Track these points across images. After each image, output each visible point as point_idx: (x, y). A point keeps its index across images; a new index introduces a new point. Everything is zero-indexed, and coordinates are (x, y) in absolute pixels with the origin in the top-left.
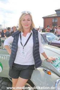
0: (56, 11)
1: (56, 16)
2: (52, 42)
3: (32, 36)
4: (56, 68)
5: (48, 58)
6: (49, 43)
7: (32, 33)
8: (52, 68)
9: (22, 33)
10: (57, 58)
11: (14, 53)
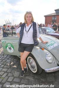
0: (55, 10)
1: (56, 14)
3: (32, 26)
5: (43, 41)
9: (26, 25)
11: (21, 36)
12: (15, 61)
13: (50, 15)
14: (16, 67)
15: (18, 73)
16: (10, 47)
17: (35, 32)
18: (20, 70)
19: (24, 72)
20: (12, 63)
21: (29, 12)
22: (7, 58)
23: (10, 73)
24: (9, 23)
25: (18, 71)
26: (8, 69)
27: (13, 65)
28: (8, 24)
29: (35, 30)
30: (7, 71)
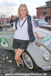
0: (46, 3)
1: (46, 6)
2: (42, 26)
4: (44, 43)
5: (38, 36)
6: (40, 27)
7: (27, 18)
8: (42, 43)
10: (45, 36)
12: (10, 55)
13: (41, 7)
14: (11, 62)
15: (14, 69)
16: (4, 42)
17: (31, 26)
18: (16, 66)
19: (20, 68)
20: (7, 58)
21: (23, 4)
22: (2, 52)
23: (5, 69)
24: (4, 16)
25: (13, 67)
26: (4, 64)
27: (9, 59)
28: (2, 17)
29: (30, 24)
30: (2, 67)
